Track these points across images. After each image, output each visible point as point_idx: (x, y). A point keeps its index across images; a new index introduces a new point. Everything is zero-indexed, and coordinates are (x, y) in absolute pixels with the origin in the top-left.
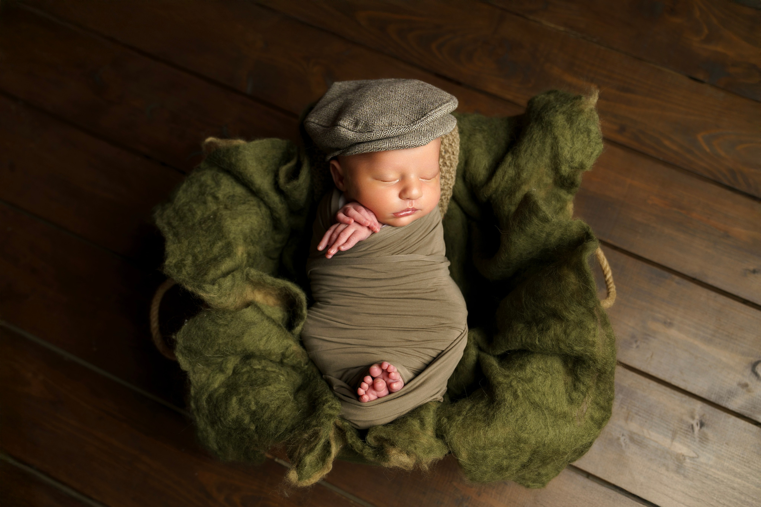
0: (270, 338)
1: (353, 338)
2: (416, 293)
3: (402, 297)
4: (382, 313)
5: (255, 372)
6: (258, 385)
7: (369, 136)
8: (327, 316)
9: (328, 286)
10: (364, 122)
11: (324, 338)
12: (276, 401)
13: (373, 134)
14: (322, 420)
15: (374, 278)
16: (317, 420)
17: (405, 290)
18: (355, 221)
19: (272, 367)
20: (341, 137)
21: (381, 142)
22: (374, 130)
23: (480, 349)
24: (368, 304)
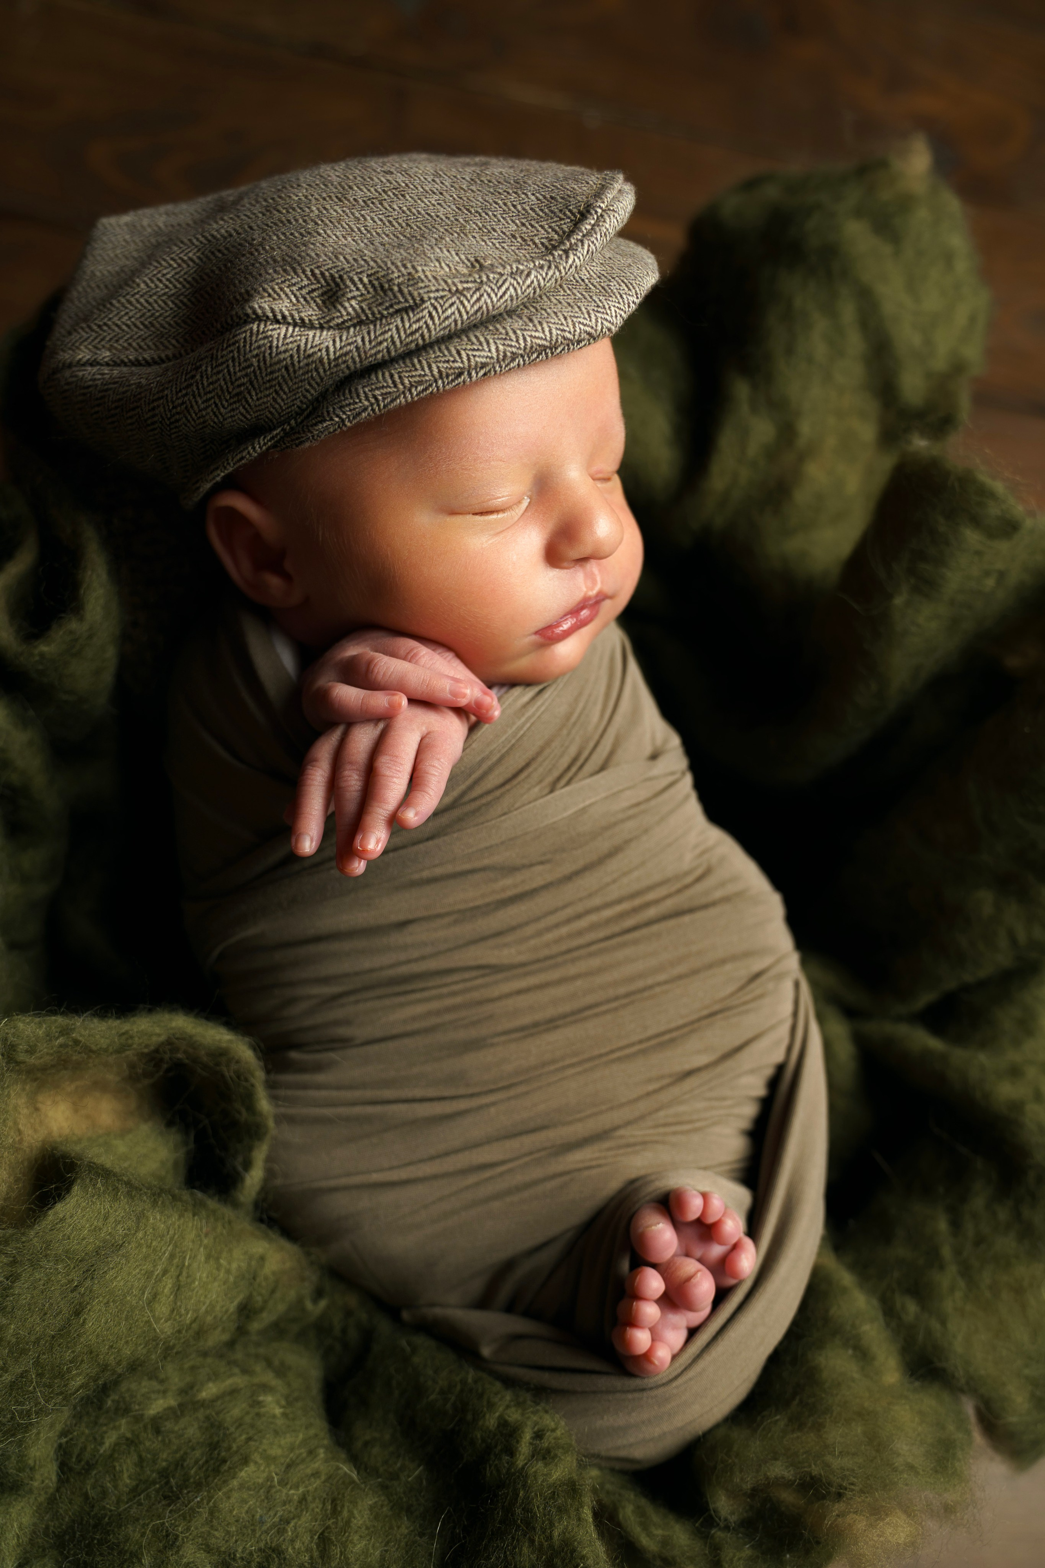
0: (184, 1274)
1: (489, 1141)
2: (656, 902)
3: (616, 928)
4: (567, 1008)
5: (158, 1431)
6: (199, 1486)
7: (415, 326)
8: (357, 1094)
9: (326, 980)
10: (366, 280)
11: (376, 1177)
12: (299, 1517)
13: (425, 312)
14: (556, 1534)
15: (509, 893)
16: (532, 1541)
17: (619, 901)
18: (412, 701)
19: (215, 1376)
20: (280, 361)
21: (462, 344)
22: (426, 297)
23: (850, 1013)
24: (500, 998)
